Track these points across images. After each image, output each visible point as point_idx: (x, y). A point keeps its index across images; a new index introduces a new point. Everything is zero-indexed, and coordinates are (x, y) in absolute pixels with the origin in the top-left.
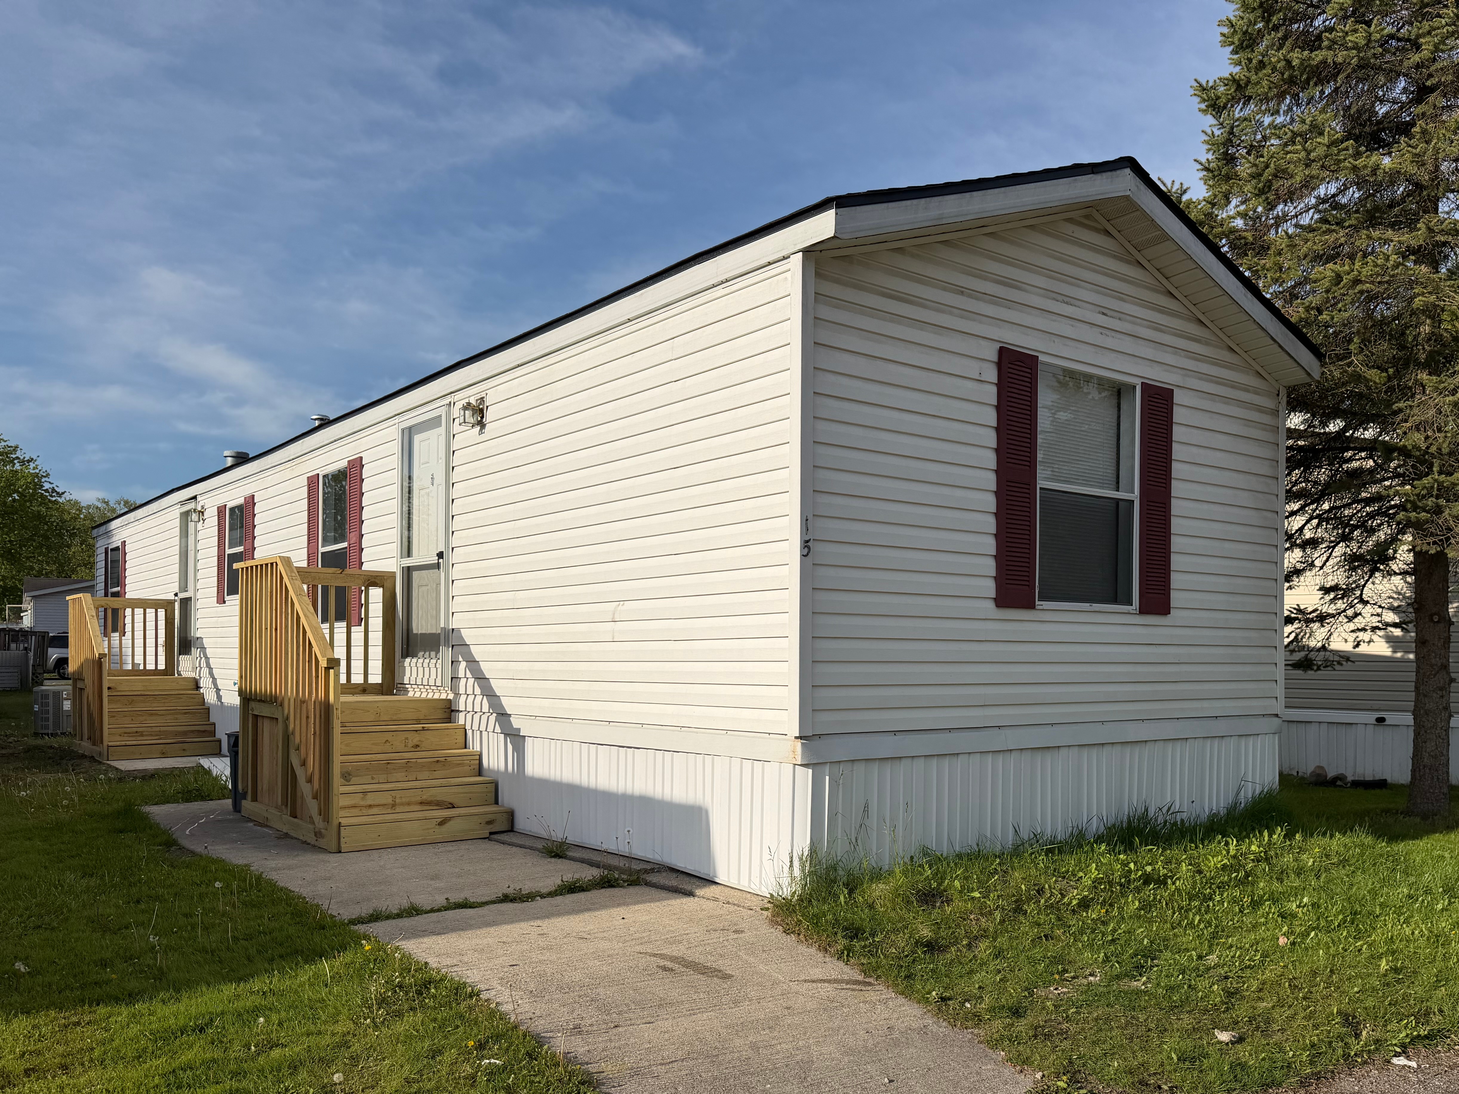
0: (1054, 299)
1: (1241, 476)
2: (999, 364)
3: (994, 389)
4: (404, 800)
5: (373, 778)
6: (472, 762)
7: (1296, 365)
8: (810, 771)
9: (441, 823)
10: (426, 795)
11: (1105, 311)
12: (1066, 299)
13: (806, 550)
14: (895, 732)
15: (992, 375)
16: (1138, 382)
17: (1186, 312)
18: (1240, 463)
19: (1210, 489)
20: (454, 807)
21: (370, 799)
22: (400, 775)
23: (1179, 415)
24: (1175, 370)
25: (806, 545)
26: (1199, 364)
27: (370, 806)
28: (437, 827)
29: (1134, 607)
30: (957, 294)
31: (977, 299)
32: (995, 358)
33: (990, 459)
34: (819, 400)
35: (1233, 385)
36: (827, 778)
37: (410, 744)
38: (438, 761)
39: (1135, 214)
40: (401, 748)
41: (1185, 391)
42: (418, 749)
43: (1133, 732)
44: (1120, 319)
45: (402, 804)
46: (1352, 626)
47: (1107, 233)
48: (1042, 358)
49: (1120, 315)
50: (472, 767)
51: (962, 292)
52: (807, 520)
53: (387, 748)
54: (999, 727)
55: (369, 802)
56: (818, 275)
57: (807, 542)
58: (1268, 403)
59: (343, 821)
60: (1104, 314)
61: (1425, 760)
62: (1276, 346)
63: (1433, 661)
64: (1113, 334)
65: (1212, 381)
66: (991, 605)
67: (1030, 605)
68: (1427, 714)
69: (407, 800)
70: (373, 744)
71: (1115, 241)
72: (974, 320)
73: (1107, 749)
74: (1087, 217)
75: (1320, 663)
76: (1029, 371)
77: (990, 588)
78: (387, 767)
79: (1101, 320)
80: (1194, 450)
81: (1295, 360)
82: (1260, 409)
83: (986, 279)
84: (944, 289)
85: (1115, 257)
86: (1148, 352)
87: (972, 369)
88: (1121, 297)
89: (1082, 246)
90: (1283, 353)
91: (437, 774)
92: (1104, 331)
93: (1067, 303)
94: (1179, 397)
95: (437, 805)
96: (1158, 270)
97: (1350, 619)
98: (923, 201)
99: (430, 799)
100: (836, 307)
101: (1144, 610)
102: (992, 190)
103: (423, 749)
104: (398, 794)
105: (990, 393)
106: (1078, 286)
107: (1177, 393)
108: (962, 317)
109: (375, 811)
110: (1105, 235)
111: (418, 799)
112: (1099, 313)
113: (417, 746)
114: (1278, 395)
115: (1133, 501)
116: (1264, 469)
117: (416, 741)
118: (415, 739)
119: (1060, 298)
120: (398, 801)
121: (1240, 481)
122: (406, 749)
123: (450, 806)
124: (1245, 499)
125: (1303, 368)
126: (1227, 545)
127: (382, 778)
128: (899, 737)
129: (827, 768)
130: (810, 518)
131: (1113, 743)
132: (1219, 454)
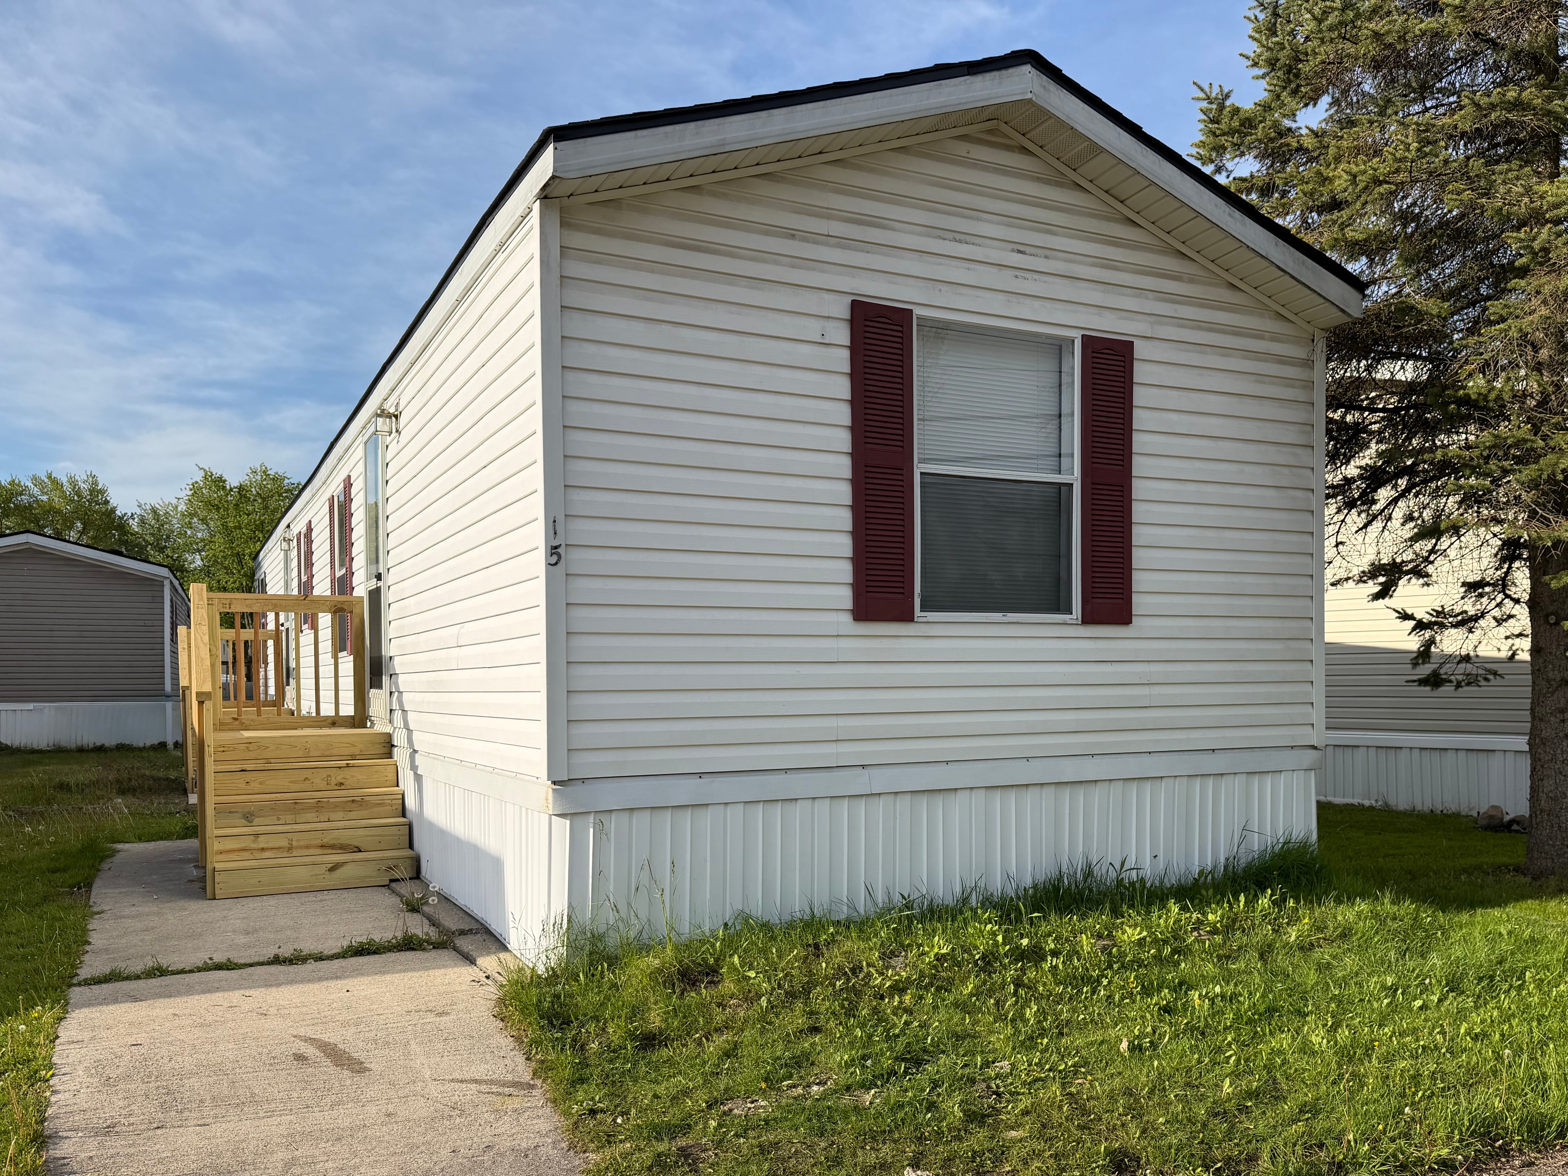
0: (940, 237)
1: (1252, 447)
2: (853, 322)
3: (846, 354)
4: (302, 843)
5: (279, 819)
6: (394, 802)
7: (1323, 301)
8: (568, 822)
9: (332, 869)
10: (328, 839)
11: (1021, 248)
12: (958, 236)
13: (554, 559)
14: (700, 775)
15: (842, 335)
16: (1077, 335)
17: (1156, 242)
18: (1251, 430)
19: (1198, 464)
20: (360, 851)
21: (262, 842)
22: (311, 816)
23: (1141, 372)
24: (1140, 317)
25: (554, 552)
26: (1177, 306)
27: (263, 849)
28: (327, 873)
29: (1074, 616)
30: (787, 238)
31: (816, 243)
32: (847, 315)
33: (843, 440)
34: (571, 376)
35: (1236, 332)
36: (591, 830)
37: (334, 781)
38: (353, 801)
39: (1049, 122)
40: (323, 785)
41: (1156, 343)
42: (343, 787)
43: (1070, 771)
44: (1046, 257)
45: (300, 847)
46: (1502, 631)
47: (1024, 150)
48: (918, 311)
49: (1048, 252)
50: (394, 807)
51: (793, 235)
52: (555, 521)
53: (307, 786)
54: (863, 766)
55: (262, 845)
56: (564, 224)
57: (556, 548)
58: (1297, 352)
59: (218, 866)
60: (1020, 252)
61: (1543, 802)
62: (1287, 277)
63: (1550, 675)
64: (1036, 276)
65: (1200, 328)
66: (847, 618)
67: (907, 617)
68: (1544, 744)
69: (306, 843)
70: (290, 782)
71: (1035, 159)
72: (813, 269)
73: (1032, 792)
74: (990, 132)
75: (1460, 678)
76: (900, 329)
77: (845, 596)
78: (295, 807)
79: (1015, 259)
80: (1174, 417)
81: (1319, 294)
82: (1282, 360)
83: (829, 217)
84: (766, 233)
85: (1039, 180)
86: (1095, 296)
87: (812, 329)
88: (1048, 229)
89: (985, 169)
90: (1300, 286)
91: (352, 815)
92: (1020, 273)
93: (960, 241)
94: (1141, 350)
95: (340, 848)
96: (1106, 192)
97: (1499, 622)
98: (692, 125)
99: (332, 842)
100: (599, 262)
101: (1088, 619)
102: (804, 106)
103: (349, 787)
104: (294, 837)
105: (841, 359)
106: (978, 219)
107: (1138, 345)
108: (793, 267)
109: (268, 854)
110: (1020, 153)
111: (319, 842)
112: (1013, 251)
113: (342, 784)
114: (1313, 341)
115: (1072, 484)
116: (1291, 435)
117: (339, 779)
118: (339, 776)
119: (950, 235)
120: (295, 844)
121: (1249, 452)
122: (329, 787)
123: (355, 849)
124: (1258, 474)
125: (1333, 303)
126: (1228, 534)
127: (289, 818)
128: (706, 780)
129: (591, 818)
130: (561, 519)
131: (1042, 784)
132: (1213, 421)
